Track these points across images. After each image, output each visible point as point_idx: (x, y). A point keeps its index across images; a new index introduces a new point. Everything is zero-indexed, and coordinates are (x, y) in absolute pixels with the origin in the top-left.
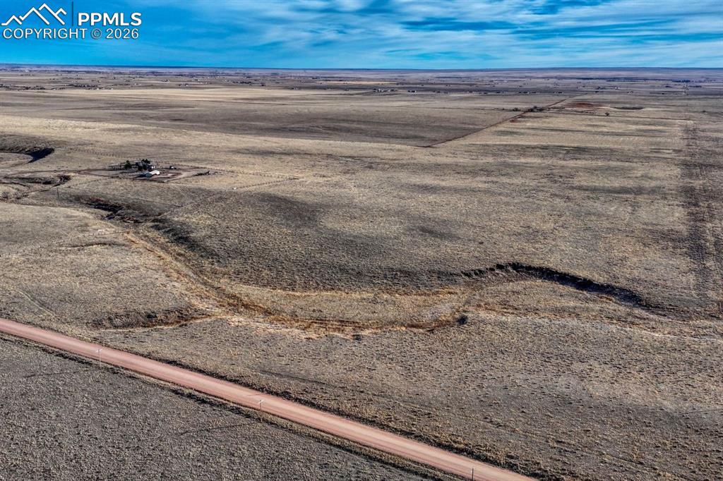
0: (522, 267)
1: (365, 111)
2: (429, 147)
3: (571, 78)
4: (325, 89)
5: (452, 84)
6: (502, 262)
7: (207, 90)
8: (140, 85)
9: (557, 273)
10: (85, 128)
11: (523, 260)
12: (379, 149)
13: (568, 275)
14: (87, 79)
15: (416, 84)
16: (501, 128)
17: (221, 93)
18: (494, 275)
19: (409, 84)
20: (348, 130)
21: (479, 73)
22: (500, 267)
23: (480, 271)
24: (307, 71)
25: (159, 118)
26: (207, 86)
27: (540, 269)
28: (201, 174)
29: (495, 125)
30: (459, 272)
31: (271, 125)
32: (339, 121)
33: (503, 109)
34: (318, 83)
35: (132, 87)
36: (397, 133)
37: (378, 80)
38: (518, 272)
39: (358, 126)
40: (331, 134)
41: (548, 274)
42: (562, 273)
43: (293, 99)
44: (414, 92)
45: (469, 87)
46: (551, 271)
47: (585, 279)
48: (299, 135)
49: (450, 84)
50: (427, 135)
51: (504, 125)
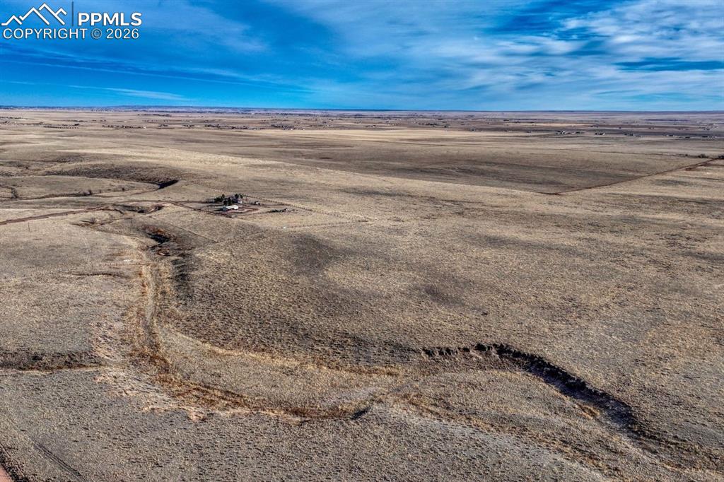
0: (509, 352)
1: (518, 153)
2: (556, 194)
4: (506, 131)
5: (656, 127)
6: (487, 341)
8: (332, 126)
9: (549, 365)
10: (233, 163)
11: (517, 343)
12: (492, 194)
13: (561, 371)
14: (291, 121)
15: (614, 126)
16: (668, 177)
18: (465, 358)
19: (608, 126)
20: (482, 173)
22: (480, 348)
23: (448, 350)
24: (505, 114)
25: (310, 157)
26: (392, 127)
27: (532, 358)
28: (277, 211)
29: (663, 173)
30: (420, 348)
31: (407, 165)
32: (481, 163)
34: (506, 125)
35: (325, 128)
36: (535, 177)
37: (574, 122)
38: (501, 357)
40: (460, 177)
41: (539, 366)
42: (554, 367)
43: (459, 141)
45: (677, 130)
46: (543, 361)
47: (579, 380)
48: (426, 176)
49: (653, 127)
50: (568, 182)
51: (674, 173)
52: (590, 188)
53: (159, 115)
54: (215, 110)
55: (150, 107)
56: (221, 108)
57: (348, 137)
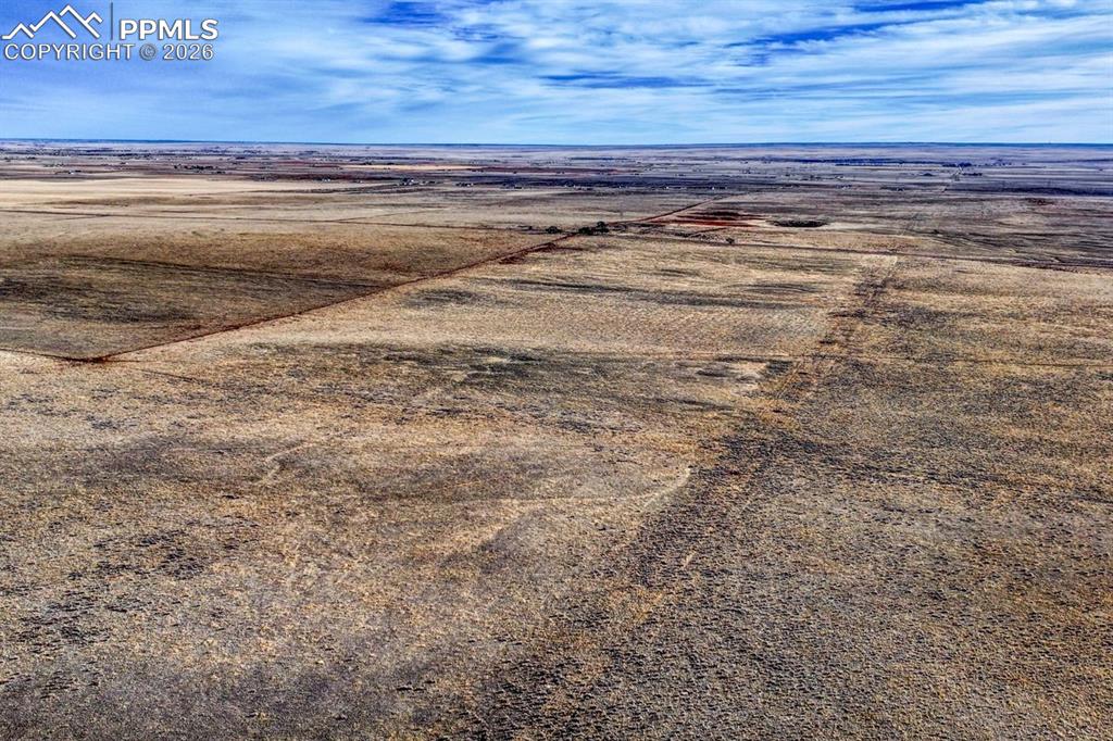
2: (99, 360)
3: (787, 160)
7: (90, 182)
21: (646, 153)
33: (531, 228)
34: (341, 167)
44: (465, 185)
51: (473, 273)
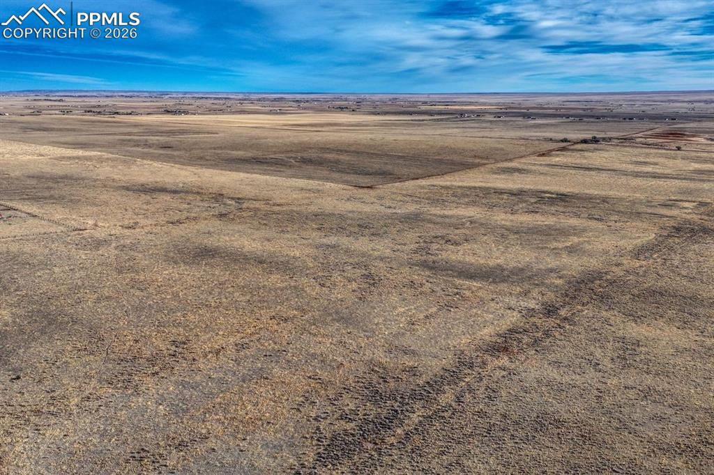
2: (369, 187)
7: (289, 115)
14: (194, 105)
17: (295, 119)
21: (617, 97)
26: (301, 111)
29: (511, 160)
31: (249, 154)
33: (551, 140)
39: (337, 157)
44: (500, 117)
50: (405, 171)
51: (523, 160)
52: (417, 179)
53: (51, 100)
54: (128, 94)
55: (58, 91)
56: (135, 92)
57: (229, 122)
